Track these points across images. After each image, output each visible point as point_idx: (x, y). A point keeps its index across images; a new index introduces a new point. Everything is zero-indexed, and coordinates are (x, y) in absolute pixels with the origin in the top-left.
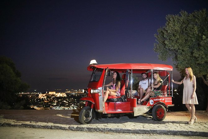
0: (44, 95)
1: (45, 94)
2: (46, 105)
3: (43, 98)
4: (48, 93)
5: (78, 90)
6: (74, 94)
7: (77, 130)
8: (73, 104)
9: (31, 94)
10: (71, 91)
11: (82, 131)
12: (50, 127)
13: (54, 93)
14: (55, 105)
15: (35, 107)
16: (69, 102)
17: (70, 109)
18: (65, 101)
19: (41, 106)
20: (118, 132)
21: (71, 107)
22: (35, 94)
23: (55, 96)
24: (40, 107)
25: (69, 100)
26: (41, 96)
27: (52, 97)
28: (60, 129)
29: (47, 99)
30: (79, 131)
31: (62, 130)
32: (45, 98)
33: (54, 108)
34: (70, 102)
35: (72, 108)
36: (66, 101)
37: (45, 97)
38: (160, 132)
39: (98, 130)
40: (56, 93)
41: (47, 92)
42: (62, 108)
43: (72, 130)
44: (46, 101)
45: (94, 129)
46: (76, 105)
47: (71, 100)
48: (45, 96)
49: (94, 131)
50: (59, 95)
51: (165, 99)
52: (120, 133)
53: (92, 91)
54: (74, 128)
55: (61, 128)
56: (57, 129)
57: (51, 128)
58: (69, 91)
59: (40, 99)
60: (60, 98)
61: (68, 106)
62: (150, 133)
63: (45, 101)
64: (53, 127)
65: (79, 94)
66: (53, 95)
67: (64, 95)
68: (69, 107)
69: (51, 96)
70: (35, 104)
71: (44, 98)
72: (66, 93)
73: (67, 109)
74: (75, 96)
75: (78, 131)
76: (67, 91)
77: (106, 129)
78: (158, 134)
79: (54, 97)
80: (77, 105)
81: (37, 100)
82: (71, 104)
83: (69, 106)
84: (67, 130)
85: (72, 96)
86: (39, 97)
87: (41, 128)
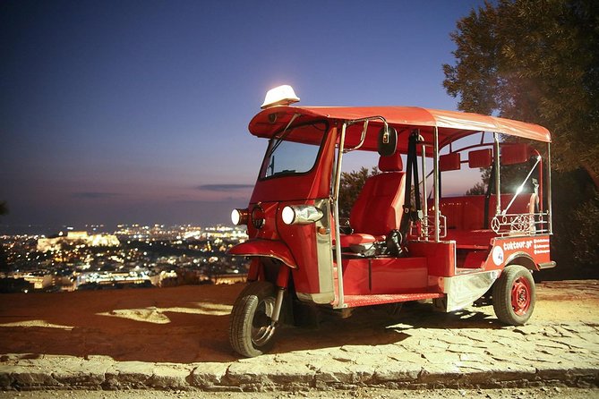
0: (54, 241)
1: (58, 239)
2: (59, 270)
3: (49, 251)
4: (65, 235)
5: (152, 226)
6: (140, 236)
7: (227, 390)
8: (137, 264)
9: (13, 241)
10: (131, 228)
11: (253, 390)
12: (99, 379)
13: (83, 235)
14: (87, 271)
15: (28, 276)
16: (126, 261)
17: (128, 279)
18: (114, 258)
19: (46, 274)
20: (410, 388)
21: (131, 273)
22: (24, 239)
23: (86, 245)
24: (42, 275)
25: (127, 255)
26: (44, 244)
27: (78, 247)
28: (150, 386)
29: (63, 253)
30: (239, 391)
31: (160, 393)
32: (55, 251)
33: (82, 277)
34: (130, 261)
35: (136, 275)
36: (120, 257)
37: (58, 248)
38: (578, 378)
39: (320, 384)
40: (89, 235)
41: (61, 234)
42: (107, 276)
43: (205, 388)
44: (59, 257)
45: (306, 378)
46: (147, 266)
47: (132, 253)
48: (58, 243)
49: (304, 390)
50: (97, 240)
51: (533, 244)
52: (415, 388)
53: (288, 215)
54: (212, 378)
55: (152, 383)
56: (135, 387)
57: (106, 383)
58: (125, 228)
59: (40, 253)
60: (101, 248)
61: (123, 271)
62: (537, 385)
63: (57, 259)
64: (115, 381)
65: (154, 236)
66: (80, 242)
67: (112, 240)
68: (127, 275)
69: (75, 244)
70: (26, 267)
71: (52, 249)
72: (117, 235)
73: (120, 279)
74: (143, 243)
75: (233, 390)
76: (119, 230)
77: (355, 376)
78: (569, 385)
79: (83, 246)
80: (150, 269)
81: (33, 255)
82: (133, 264)
83: (125, 271)
84: (182, 389)
85: (136, 243)
86: (38, 247)
87: (59, 388)
